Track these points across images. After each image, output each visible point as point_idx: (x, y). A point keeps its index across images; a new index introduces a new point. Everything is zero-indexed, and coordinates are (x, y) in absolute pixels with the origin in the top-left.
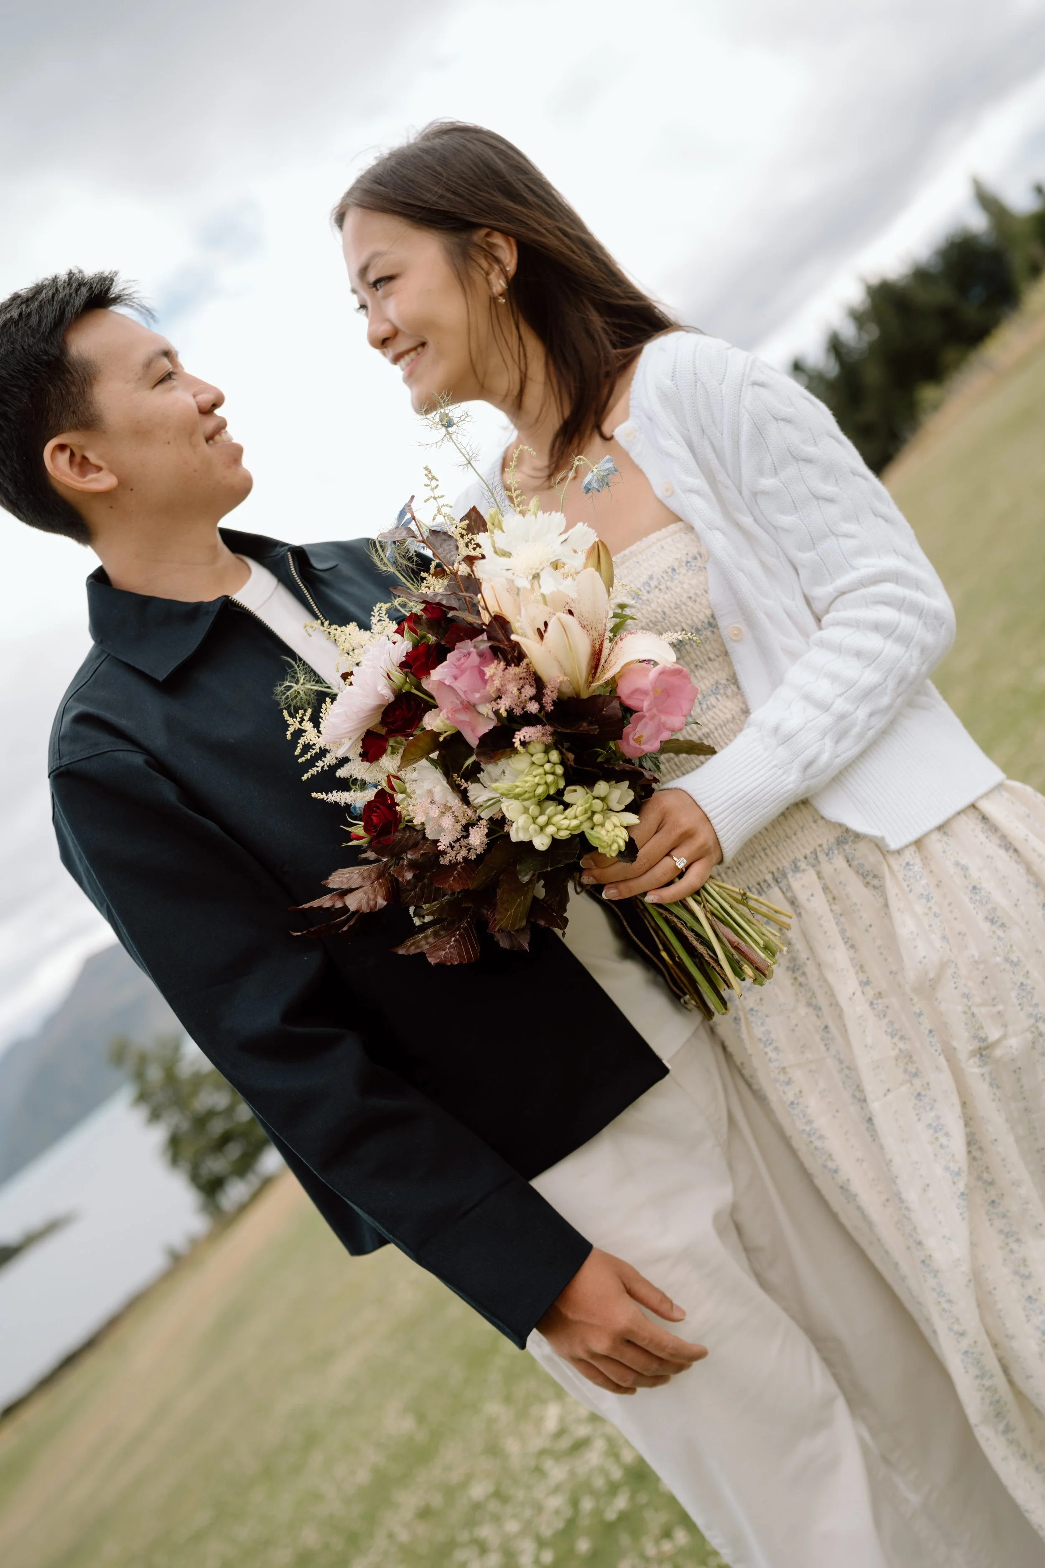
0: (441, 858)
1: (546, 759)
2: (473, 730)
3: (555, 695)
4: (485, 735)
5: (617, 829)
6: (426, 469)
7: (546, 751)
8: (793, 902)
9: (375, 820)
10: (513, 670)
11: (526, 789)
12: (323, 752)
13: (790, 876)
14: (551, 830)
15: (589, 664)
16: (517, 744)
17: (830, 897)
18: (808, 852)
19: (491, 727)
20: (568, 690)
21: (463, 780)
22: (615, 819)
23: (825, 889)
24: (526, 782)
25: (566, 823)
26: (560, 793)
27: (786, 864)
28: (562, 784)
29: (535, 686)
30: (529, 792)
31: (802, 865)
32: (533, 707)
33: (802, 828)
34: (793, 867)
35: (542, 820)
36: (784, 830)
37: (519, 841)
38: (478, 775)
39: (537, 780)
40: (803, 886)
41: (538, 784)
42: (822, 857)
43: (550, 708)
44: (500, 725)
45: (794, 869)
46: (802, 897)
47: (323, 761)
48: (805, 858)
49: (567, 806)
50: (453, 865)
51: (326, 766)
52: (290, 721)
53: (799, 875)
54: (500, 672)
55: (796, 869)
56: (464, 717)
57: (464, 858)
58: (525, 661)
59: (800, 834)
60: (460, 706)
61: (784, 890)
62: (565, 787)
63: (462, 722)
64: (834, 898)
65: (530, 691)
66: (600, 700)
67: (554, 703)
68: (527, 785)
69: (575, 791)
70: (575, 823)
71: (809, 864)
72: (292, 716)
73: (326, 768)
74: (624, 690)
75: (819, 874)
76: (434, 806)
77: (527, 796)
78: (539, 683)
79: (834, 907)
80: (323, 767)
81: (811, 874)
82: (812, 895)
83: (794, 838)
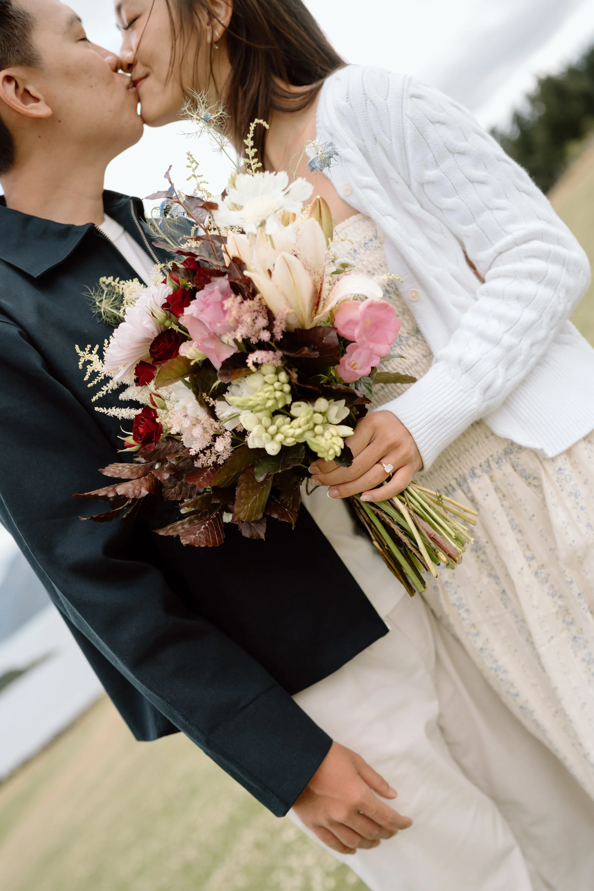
0: (195, 462)
1: (276, 379)
2: (218, 356)
3: (283, 326)
4: (227, 359)
5: (334, 438)
6: (188, 154)
7: (277, 373)
8: (473, 500)
9: (141, 430)
10: (248, 303)
11: (258, 402)
12: (107, 379)
13: (469, 481)
14: (279, 437)
15: (311, 301)
16: (250, 364)
17: (501, 495)
18: (482, 462)
19: (232, 354)
20: (294, 323)
21: (211, 399)
22: (333, 430)
23: (497, 489)
24: (258, 396)
25: (291, 432)
26: (287, 408)
27: (466, 471)
28: (289, 400)
29: (267, 318)
30: (261, 405)
31: (478, 472)
32: (265, 336)
33: (477, 443)
34: (471, 473)
35: (272, 429)
36: (463, 446)
37: (255, 447)
38: (224, 395)
39: (267, 395)
40: (480, 488)
41: (268, 399)
42: (493, 465)
43: (279, 337)
44: (239, 352)
45: (472, 475)
46: (479, 497)
47: (107, 387)
48: (481, 466)
49: (293, 418)
50: (204, 469)
51: (109, 391)
52: (81, 353)
53: (476, 480)
54: (236, 304)
55: (474, 475)
56: (210, 345)
57: (213, 463)
58: (258, 296)
59: (476, 448)
60: (207, 337)
61: (466, 491)
62: (292, 402)
63: (209, 349)
64: (504, 496)
65: (262, 322)
66: (321, 331)
67: (284, 333)
68: (260, 398)
69: (300, 406)
70: (298, 431)
71: (483, 471)
72: (83, 349)
73: (109, 392)
74: (340, 322)
75: (491, 478)
76: (186, 419)
77: (258, 408)
78: (270, 316)
79: (504, 503)
80: (107, 391)
81: (486, 478)
82: (487, 495)
83: (471, 451)
